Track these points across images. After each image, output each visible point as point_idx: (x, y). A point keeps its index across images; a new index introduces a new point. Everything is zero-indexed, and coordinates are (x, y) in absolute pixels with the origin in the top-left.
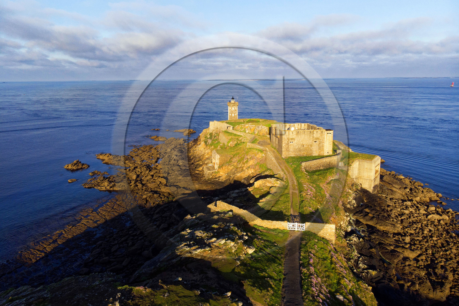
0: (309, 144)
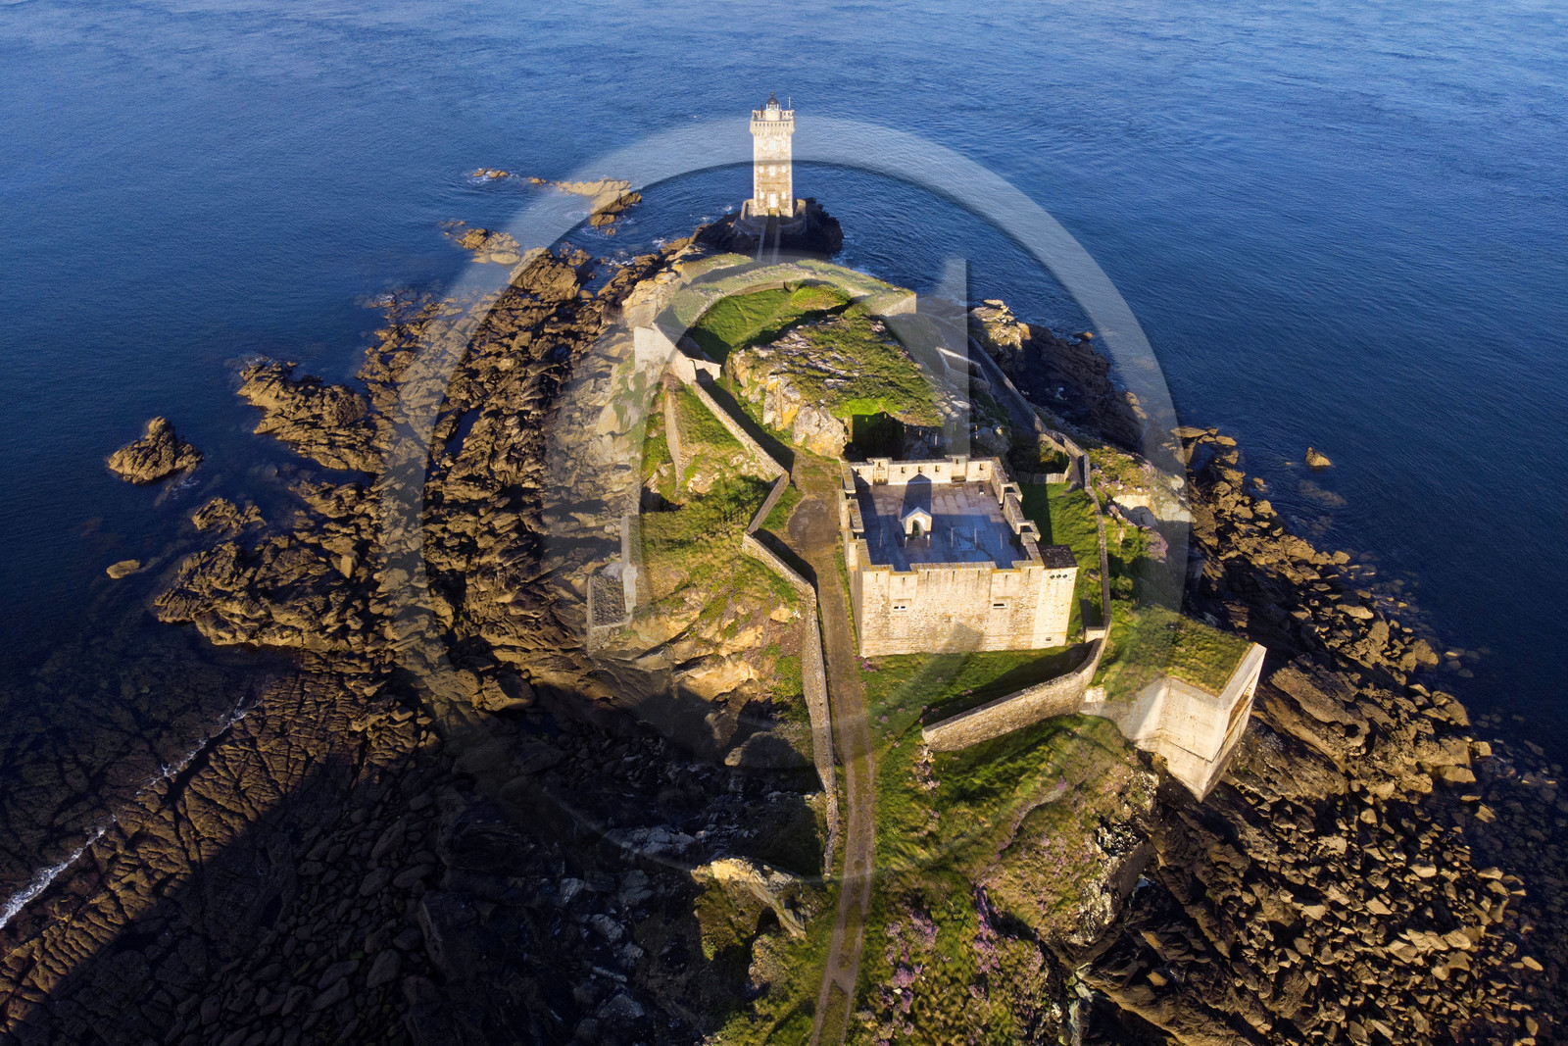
0: (971, 613)
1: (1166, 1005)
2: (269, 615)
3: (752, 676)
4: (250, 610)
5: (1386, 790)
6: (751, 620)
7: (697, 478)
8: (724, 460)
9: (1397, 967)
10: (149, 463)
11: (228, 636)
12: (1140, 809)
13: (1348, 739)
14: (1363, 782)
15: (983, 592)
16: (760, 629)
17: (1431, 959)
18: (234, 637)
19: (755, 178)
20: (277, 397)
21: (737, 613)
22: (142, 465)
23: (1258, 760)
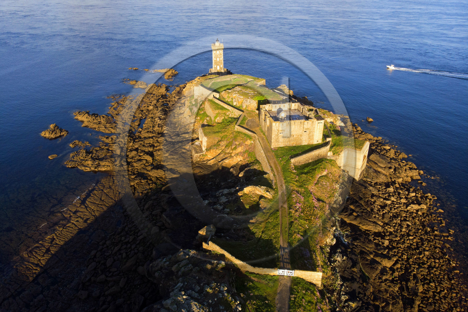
0: (299, 134)
1: (358, 219)
2: (99, 163)
3: (241, 159)
4: (93, 163)
5: (400, 180)
6: (240, 145)
7: (218, 118)
8: (225, 114)
9: (410, 213)
10: (54, 133)
11: (89, 169)
12: (344, 180)
13: (390, 170)
14: (395, 179)
15: (302, 128)
16: (243, 147)
17: (417, 211)
18: (90, 169)
19: (213, 61)
20: (87, 118)
21: (236, 144)
22: (52, 134)
23: (369, 174)
